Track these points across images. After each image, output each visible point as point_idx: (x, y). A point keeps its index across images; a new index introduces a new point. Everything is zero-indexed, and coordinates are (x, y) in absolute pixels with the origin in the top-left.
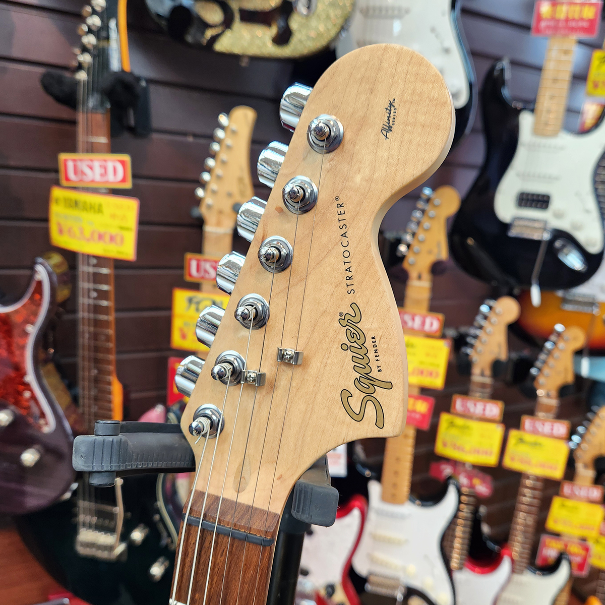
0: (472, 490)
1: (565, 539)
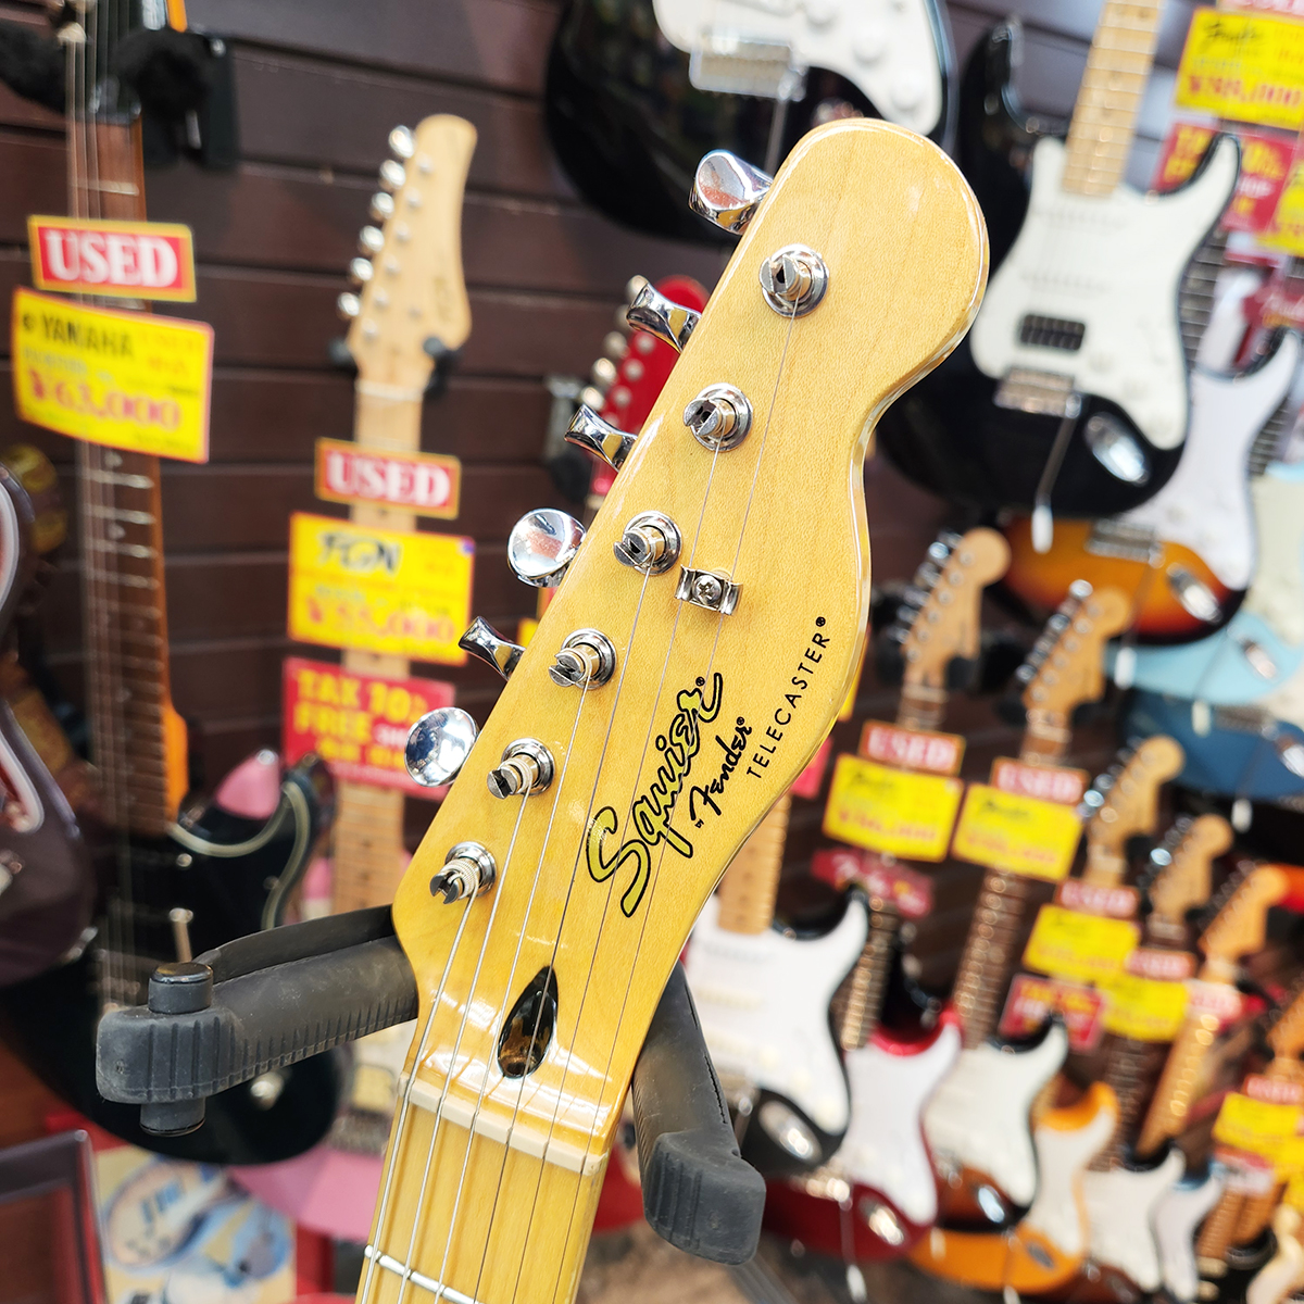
0: (891, 903)
1: (1058, 983)
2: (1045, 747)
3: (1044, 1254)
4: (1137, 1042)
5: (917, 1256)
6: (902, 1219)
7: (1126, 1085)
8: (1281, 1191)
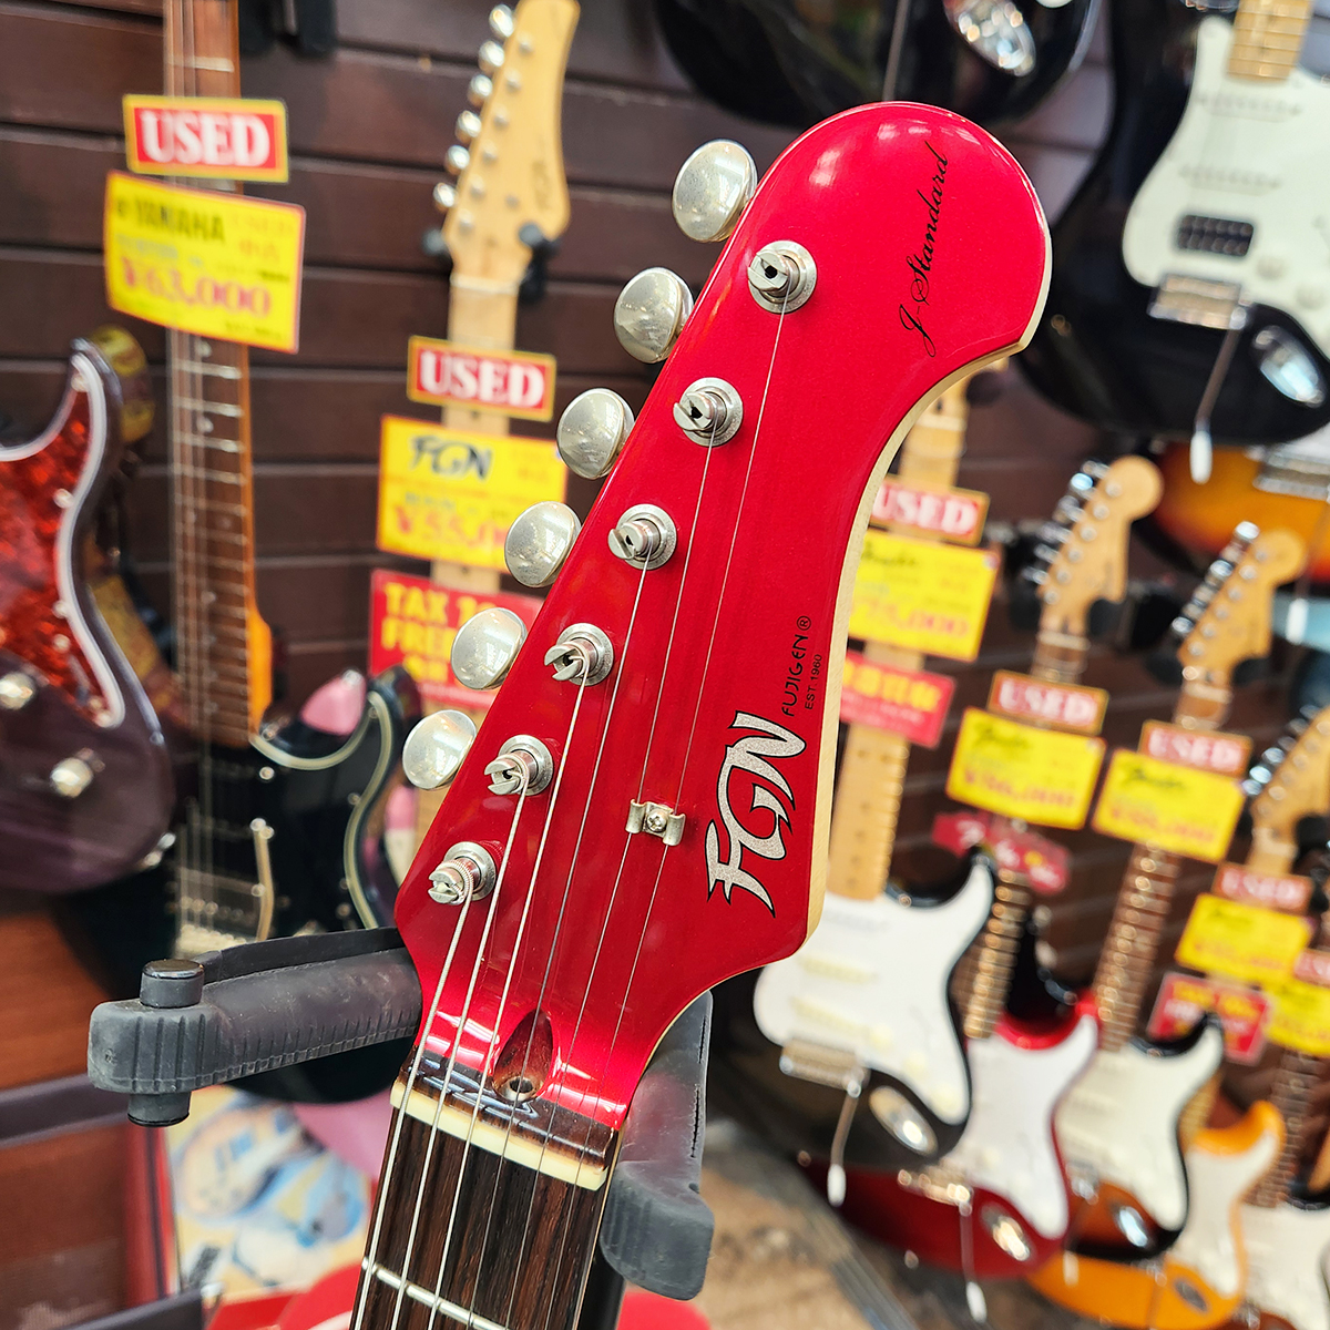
0: (1021, 876)
1: (1216, 984)
3: (1194, 1293)
4: (1307, 1057)
6: (1029, 1231)
7: (1294, 1109)
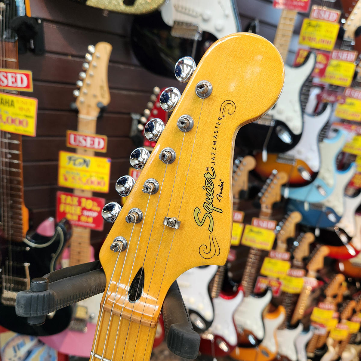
1: (269, 278)
2: (266, 215)
3: (266, 353)
4: (290, 294)
5: (232, 355)
6: (228, 344)
7: (287, 306)
8: (329, 333)
